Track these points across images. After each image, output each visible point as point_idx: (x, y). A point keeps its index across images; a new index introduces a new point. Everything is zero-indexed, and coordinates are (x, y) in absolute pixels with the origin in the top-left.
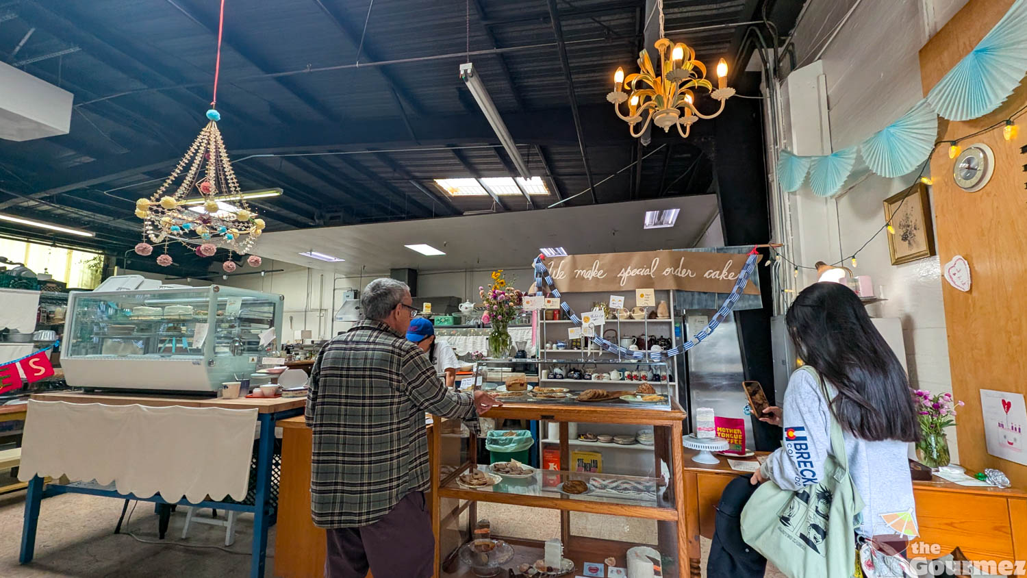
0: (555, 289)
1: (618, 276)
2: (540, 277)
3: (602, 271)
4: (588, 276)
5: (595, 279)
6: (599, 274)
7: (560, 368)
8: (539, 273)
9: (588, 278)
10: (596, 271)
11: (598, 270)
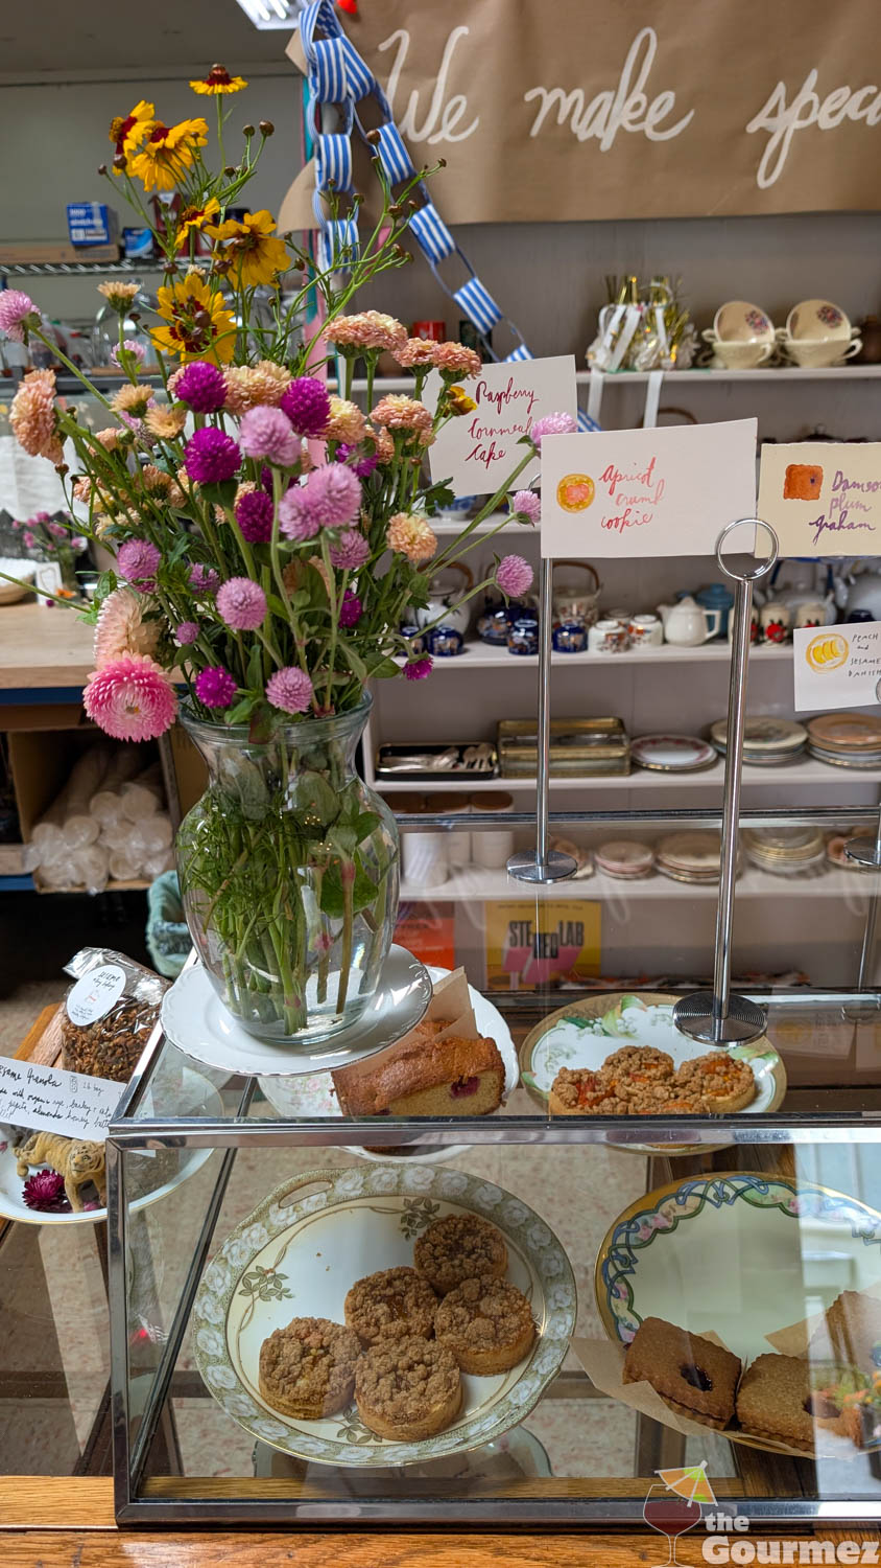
0: (422, 202)
1: (752, 128)
2: (340, 129)
3: (668, 98)
4: (597, 129)
5: (633, 144)
6: (654, 117)
7: (445, 603)
8: (333, 108)
9: (596, 141)
10: (639, 96)
11: (652, 93)
